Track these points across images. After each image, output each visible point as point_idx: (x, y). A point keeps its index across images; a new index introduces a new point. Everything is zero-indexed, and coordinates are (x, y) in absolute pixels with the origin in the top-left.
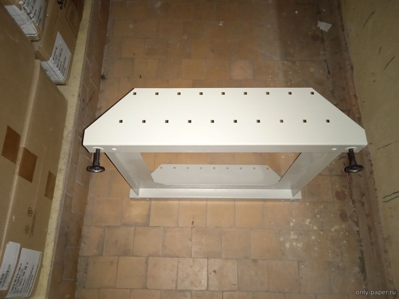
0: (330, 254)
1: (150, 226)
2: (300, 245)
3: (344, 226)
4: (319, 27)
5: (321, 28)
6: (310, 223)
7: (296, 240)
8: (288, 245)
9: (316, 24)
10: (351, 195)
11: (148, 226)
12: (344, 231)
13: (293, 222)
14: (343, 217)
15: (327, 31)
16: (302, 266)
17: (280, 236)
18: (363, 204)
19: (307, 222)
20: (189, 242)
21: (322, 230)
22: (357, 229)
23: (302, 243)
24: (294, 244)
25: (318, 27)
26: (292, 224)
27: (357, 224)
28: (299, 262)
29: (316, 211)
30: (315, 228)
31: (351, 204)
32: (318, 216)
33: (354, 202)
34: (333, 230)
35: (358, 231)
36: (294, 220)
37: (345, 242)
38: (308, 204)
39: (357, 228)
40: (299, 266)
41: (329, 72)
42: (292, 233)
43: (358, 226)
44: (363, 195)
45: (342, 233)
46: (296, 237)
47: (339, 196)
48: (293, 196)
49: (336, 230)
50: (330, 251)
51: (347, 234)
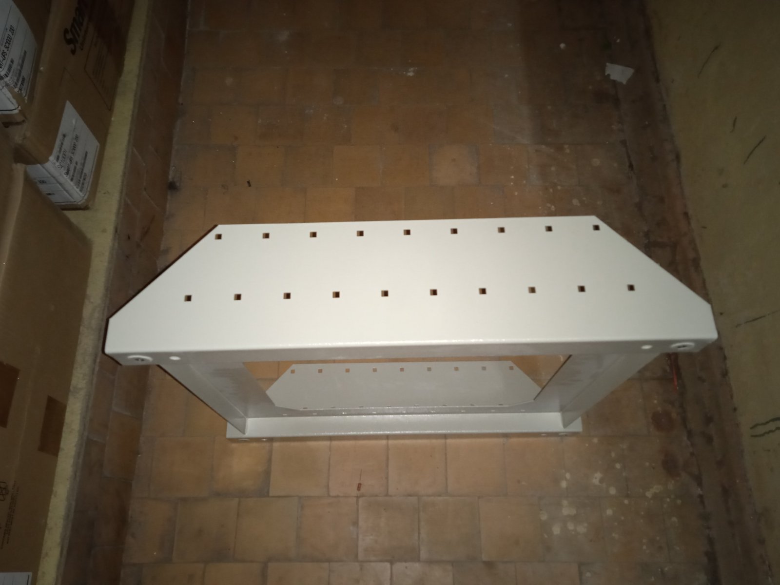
0: (644, 547)
1: (271, 494)
2: (582, 529)
3: (671, 485)
4: (609, 75)
5: (612, 78)
6: (601, 481)
7: (574, 518)
8: (556, 530)
9: (603, 69)
10: (684, 420)
11: (268, 496)
12: (673, 497)
13: (566, 479)
14: (670, 466)
15: (624, 82)
16: (588, 574)
17: (541, 510)
18: (709, 440)
19: (596, 478)
20: (351, 528)
21: (628, 496)
22: (699, 491)
23: (586, 525)
24: (571, 526)
25: (606, 74)
26: (564, 484)
27: (699, 480)
28: (580, 565)
29: (613, 455)
30: (613, 491)
31: (685, 438)
32: (618, 466)
33: (690, 434)
34: (649, 494)
35: (701, 497)
36: (568, 476)
37: (674, 519)
38: (595, 440)
39: (699, 489)
40: (581, 574)
41: (631, 166)
42: (565, 503)
43: (700, 484)
44: (709, 420)
45: (668, 500)
46: (573, 511)
47: (660, 421)
48: (565, 426)
49: (655, 496)
50: (644, 541)
51: (679, 502)
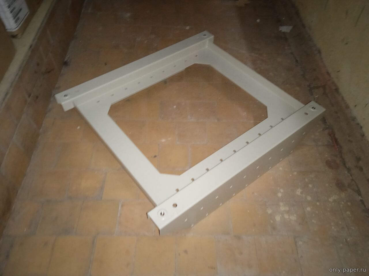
0: (333, 227)
1: (103, 199)
2: (293, 218)
5: (283, 31)
6: (301, 193)
7: (288, 212)
11: (101, 200)
16: (300, 243)
18: (361, 169)
19: (298, 192)
23: (295, 215)
24: (286, 216)
26: (280, 195)
32: (310, 186)
33: (349, 170)
36: (282, 191)
42: (281, 204)
44: (358, 159)
45: (343, 203)
47: (331, 164)
49: (334, 201)
50: (332, 224)
51: (349, 204)
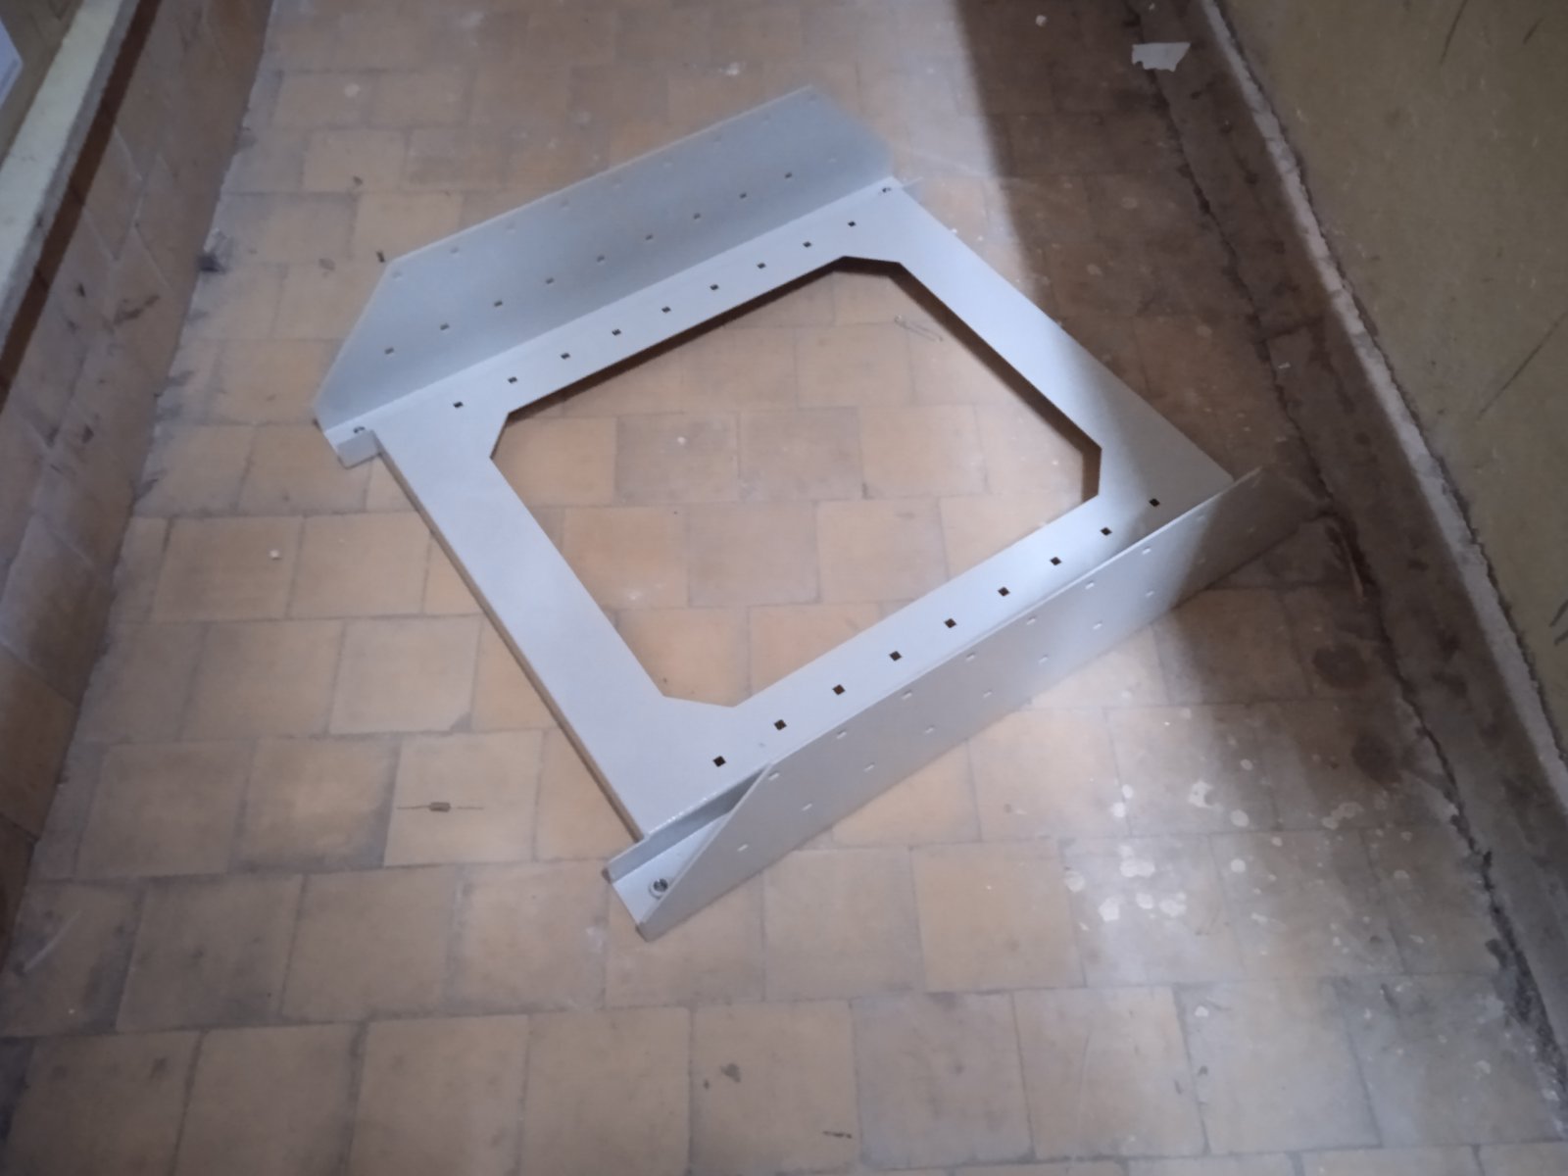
0: (1337, 941)
1: (388, 862)
2: (1174, 907)
3: (1381, 800)
4: (1140, 64)
5: (1147, 66)
6: (1208, 799)
7: (1151, 883)
8: (1109, 912)
9: (1127, 54)
10: (1392, 661)
11: (380, 867)
13: (1124, 800)
14: (1372, 761)
15: (1172, 68)
16: (1202, 1012)
17: (1067, 869)
19: (1196, 793)
20: (590, 931)
21: (1278, 830)
22: (1452, 809)
23: (1182, 896)
24: (1145, 902)
25: (1135, 60)
26: (1119, 810)
27: (1447, 788)
28: (1179, 989)
29: (1232, 741)
30: (1240, 820)
31: (1399, 700)
33: (1409, 689)
34: (1330, 822)
36: (1128, 792)
37: (1401, 875)
38: (1186, 713)
39: (1452, 806)
40: (1182, 1012)
41: (1205, 206)
42: (1126, 850)
43: (1451, 794)
44: (1449, 645)
45: (1379, 833)
46: (1148, 869)
47: (1335, 668)
49: (1345, 826)
50: (1334, 927)
51: (1406, 836)
